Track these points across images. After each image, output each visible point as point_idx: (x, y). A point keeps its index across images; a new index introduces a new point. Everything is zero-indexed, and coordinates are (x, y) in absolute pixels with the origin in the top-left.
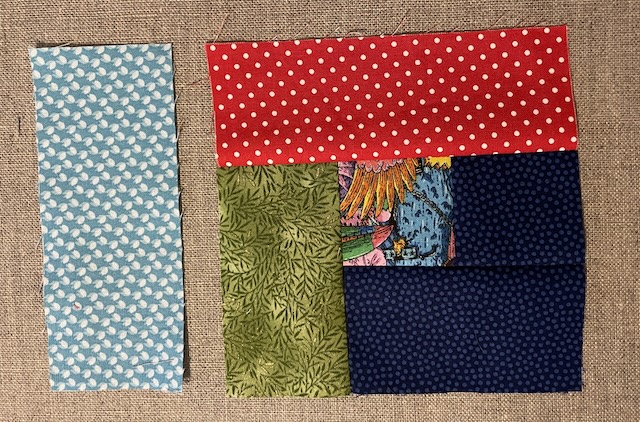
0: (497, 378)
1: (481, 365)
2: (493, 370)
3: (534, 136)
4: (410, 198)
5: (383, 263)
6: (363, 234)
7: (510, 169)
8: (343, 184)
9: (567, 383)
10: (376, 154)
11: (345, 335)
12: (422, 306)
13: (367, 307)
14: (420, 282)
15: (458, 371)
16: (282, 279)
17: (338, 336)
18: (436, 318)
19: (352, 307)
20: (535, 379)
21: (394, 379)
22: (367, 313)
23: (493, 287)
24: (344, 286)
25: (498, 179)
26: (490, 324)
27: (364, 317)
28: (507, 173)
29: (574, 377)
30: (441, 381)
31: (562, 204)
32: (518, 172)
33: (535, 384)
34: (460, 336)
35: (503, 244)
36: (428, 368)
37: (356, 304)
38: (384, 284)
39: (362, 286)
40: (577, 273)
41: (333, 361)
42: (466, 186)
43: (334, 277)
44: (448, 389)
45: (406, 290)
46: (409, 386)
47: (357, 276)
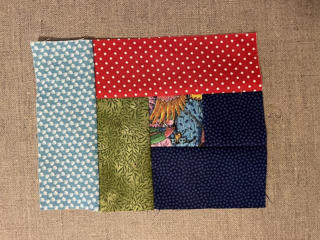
0: (225, 201)
1: (217, 195)
2: (223, 197)
3: (241, 84)
4: (183, 114)
5: (170, 145)
6: (160, 131)
7: (230, 100)
8: (151, 107)
9: (259, 203)
10: (166, 93)
11: (152, 181)
12: (189, 166)
13: (162, 167)
14: (188, 154)
15: (206, 198)
16: (121, 153)
17: (148, 181)
18: (195, 172)
19: (155, 167)
20: (243, 202)
21: (175, 202)
22: (162, 170)
23: (223, 156)
24: (151, 156)
25: (225, 105)
26: (221, 174)
27: (161, 172)
28: (229, 102)
29: (262, 200)
30: (198, 203)
31: (255, 117)
32: (234, 101)
33: (243, 204)
34: (207, 181)
35: (227, 136)
36: (192, 197)
37: (157, 165)
38: (170, 155)
39: (160, 156)
40: (263, 150)
41: (146, 193)
42: (209, 108)
43: (147, 152)
44: (201, 207)
45: (181, 158)
46: (182, 206)
47: (158, 152)
